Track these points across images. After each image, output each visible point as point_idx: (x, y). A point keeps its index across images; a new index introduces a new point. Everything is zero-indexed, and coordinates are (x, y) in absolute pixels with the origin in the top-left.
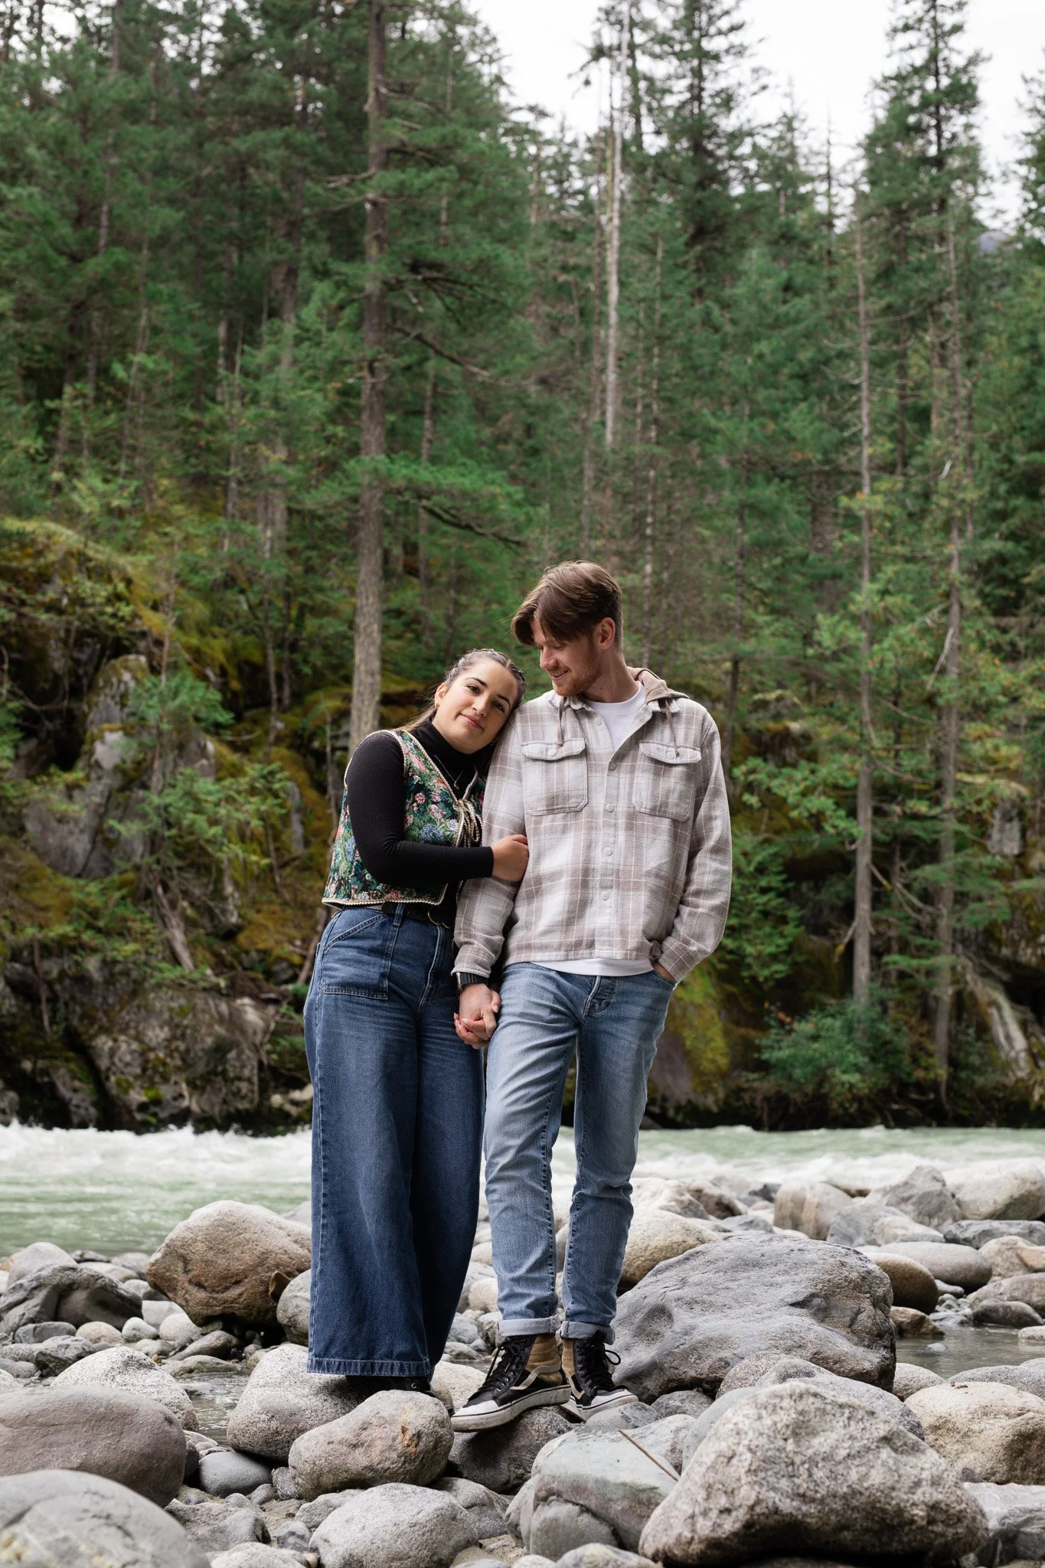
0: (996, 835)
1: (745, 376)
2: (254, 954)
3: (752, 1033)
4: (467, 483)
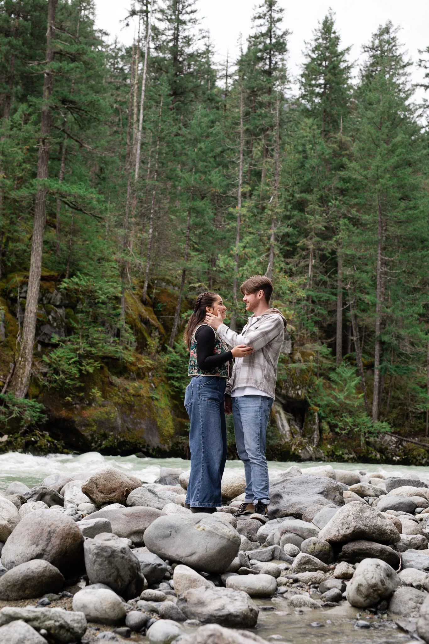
1: (194, 156)
3: (184, 420)
4: (82, 192)
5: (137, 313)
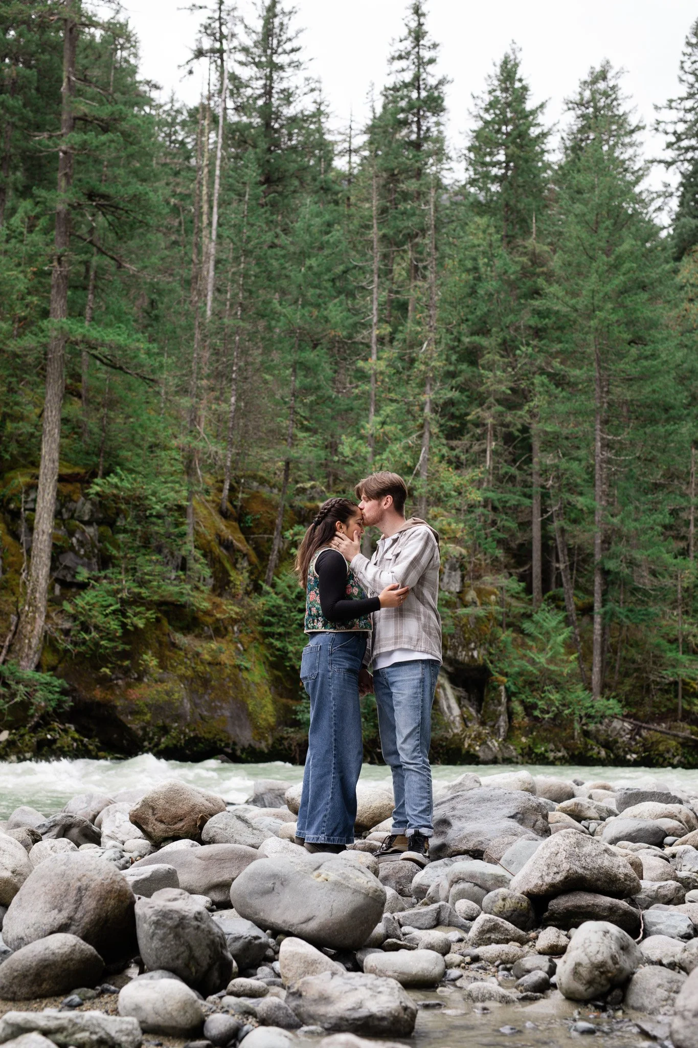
0: (446, 580)
1: (300, 279)
3: (290, 702)
4: (121, 340)
5: (213, 532)
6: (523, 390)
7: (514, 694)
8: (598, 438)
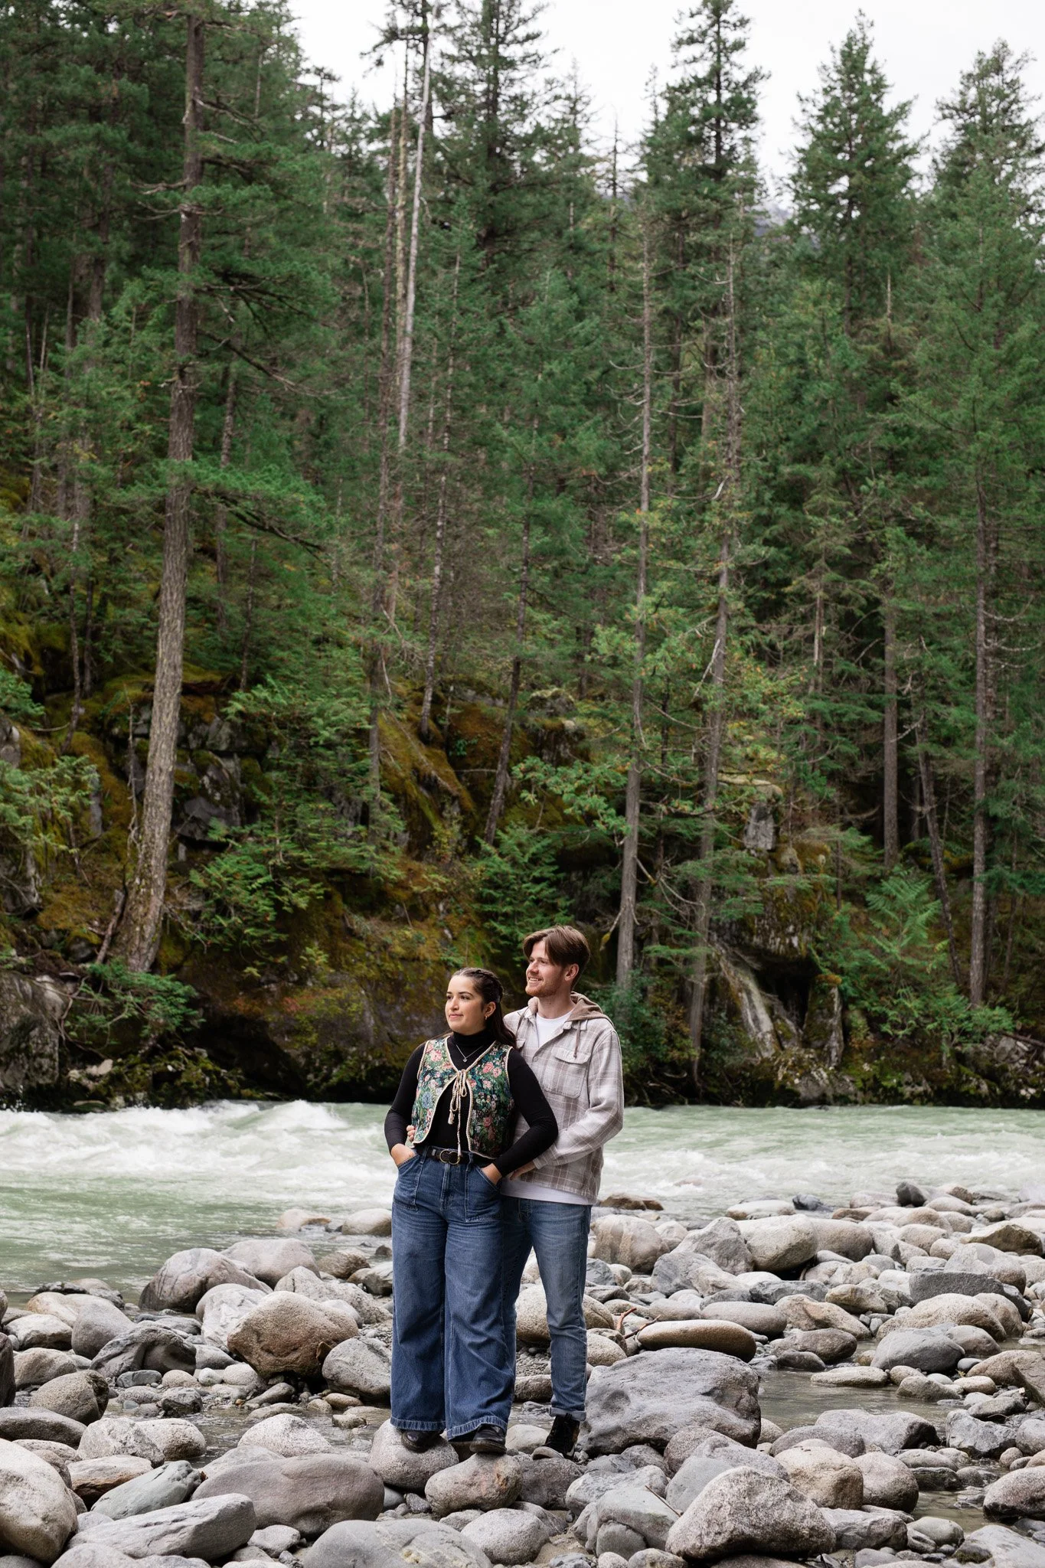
0: (751, 832)
1: (534, 390)
2: (53, 933)
4: (271, 489)
5: (408, 764)
6: (871, 544)
7: (853, 1000)
8: (981, 618)
